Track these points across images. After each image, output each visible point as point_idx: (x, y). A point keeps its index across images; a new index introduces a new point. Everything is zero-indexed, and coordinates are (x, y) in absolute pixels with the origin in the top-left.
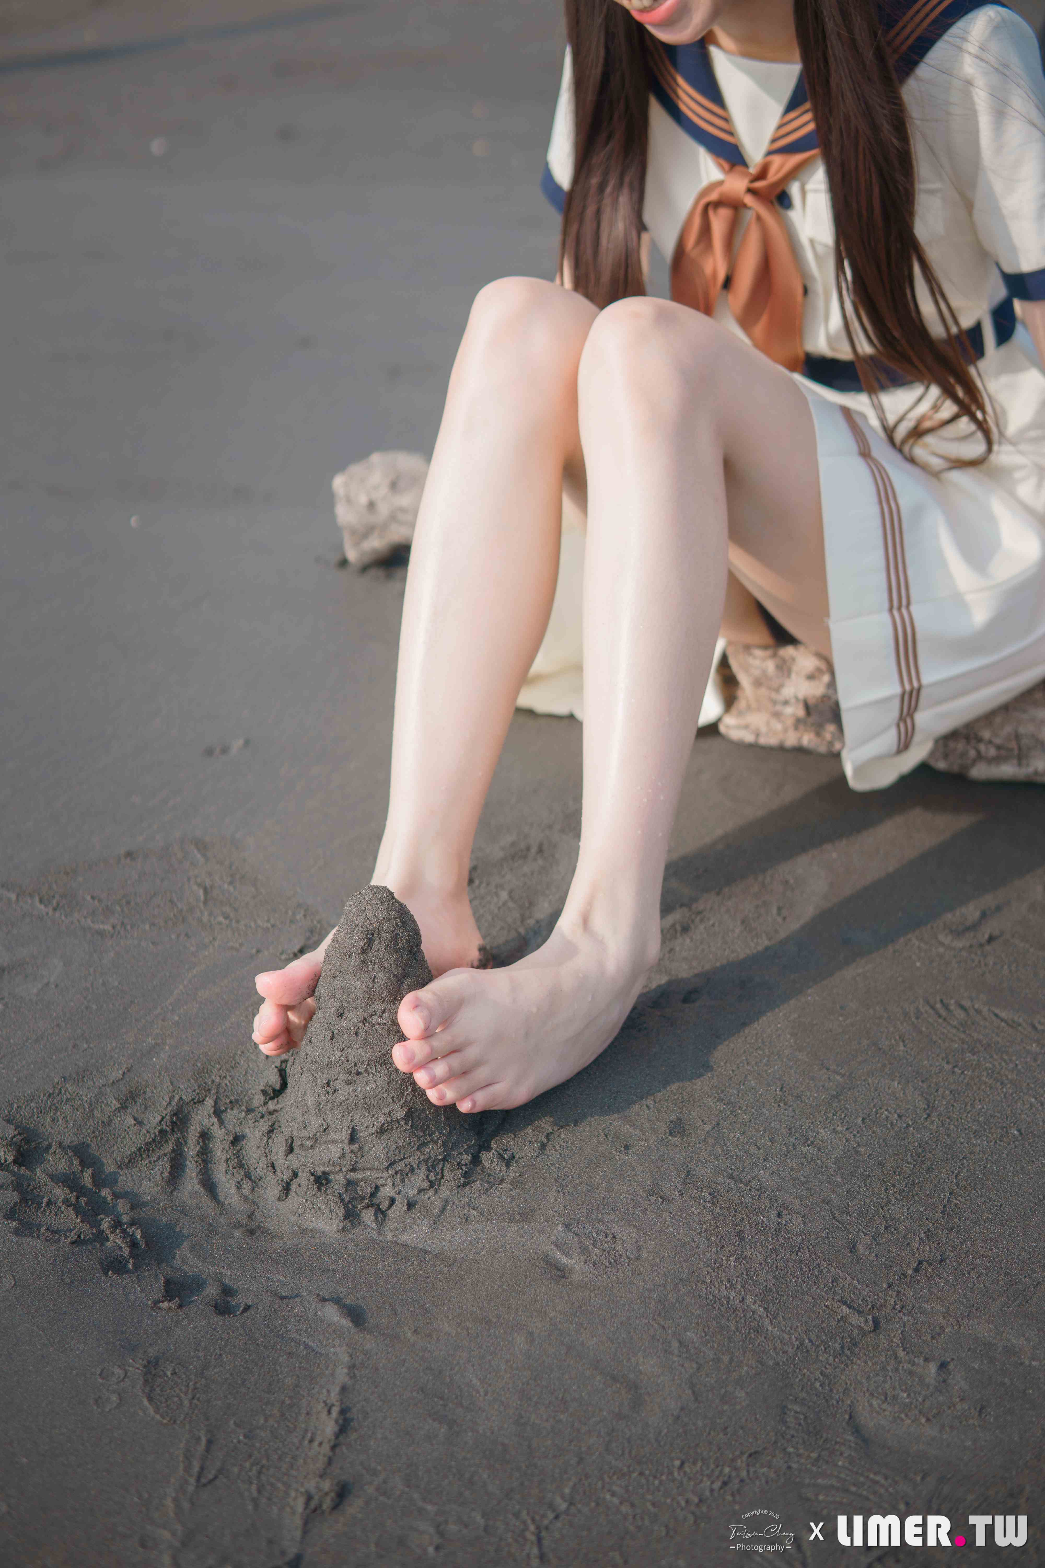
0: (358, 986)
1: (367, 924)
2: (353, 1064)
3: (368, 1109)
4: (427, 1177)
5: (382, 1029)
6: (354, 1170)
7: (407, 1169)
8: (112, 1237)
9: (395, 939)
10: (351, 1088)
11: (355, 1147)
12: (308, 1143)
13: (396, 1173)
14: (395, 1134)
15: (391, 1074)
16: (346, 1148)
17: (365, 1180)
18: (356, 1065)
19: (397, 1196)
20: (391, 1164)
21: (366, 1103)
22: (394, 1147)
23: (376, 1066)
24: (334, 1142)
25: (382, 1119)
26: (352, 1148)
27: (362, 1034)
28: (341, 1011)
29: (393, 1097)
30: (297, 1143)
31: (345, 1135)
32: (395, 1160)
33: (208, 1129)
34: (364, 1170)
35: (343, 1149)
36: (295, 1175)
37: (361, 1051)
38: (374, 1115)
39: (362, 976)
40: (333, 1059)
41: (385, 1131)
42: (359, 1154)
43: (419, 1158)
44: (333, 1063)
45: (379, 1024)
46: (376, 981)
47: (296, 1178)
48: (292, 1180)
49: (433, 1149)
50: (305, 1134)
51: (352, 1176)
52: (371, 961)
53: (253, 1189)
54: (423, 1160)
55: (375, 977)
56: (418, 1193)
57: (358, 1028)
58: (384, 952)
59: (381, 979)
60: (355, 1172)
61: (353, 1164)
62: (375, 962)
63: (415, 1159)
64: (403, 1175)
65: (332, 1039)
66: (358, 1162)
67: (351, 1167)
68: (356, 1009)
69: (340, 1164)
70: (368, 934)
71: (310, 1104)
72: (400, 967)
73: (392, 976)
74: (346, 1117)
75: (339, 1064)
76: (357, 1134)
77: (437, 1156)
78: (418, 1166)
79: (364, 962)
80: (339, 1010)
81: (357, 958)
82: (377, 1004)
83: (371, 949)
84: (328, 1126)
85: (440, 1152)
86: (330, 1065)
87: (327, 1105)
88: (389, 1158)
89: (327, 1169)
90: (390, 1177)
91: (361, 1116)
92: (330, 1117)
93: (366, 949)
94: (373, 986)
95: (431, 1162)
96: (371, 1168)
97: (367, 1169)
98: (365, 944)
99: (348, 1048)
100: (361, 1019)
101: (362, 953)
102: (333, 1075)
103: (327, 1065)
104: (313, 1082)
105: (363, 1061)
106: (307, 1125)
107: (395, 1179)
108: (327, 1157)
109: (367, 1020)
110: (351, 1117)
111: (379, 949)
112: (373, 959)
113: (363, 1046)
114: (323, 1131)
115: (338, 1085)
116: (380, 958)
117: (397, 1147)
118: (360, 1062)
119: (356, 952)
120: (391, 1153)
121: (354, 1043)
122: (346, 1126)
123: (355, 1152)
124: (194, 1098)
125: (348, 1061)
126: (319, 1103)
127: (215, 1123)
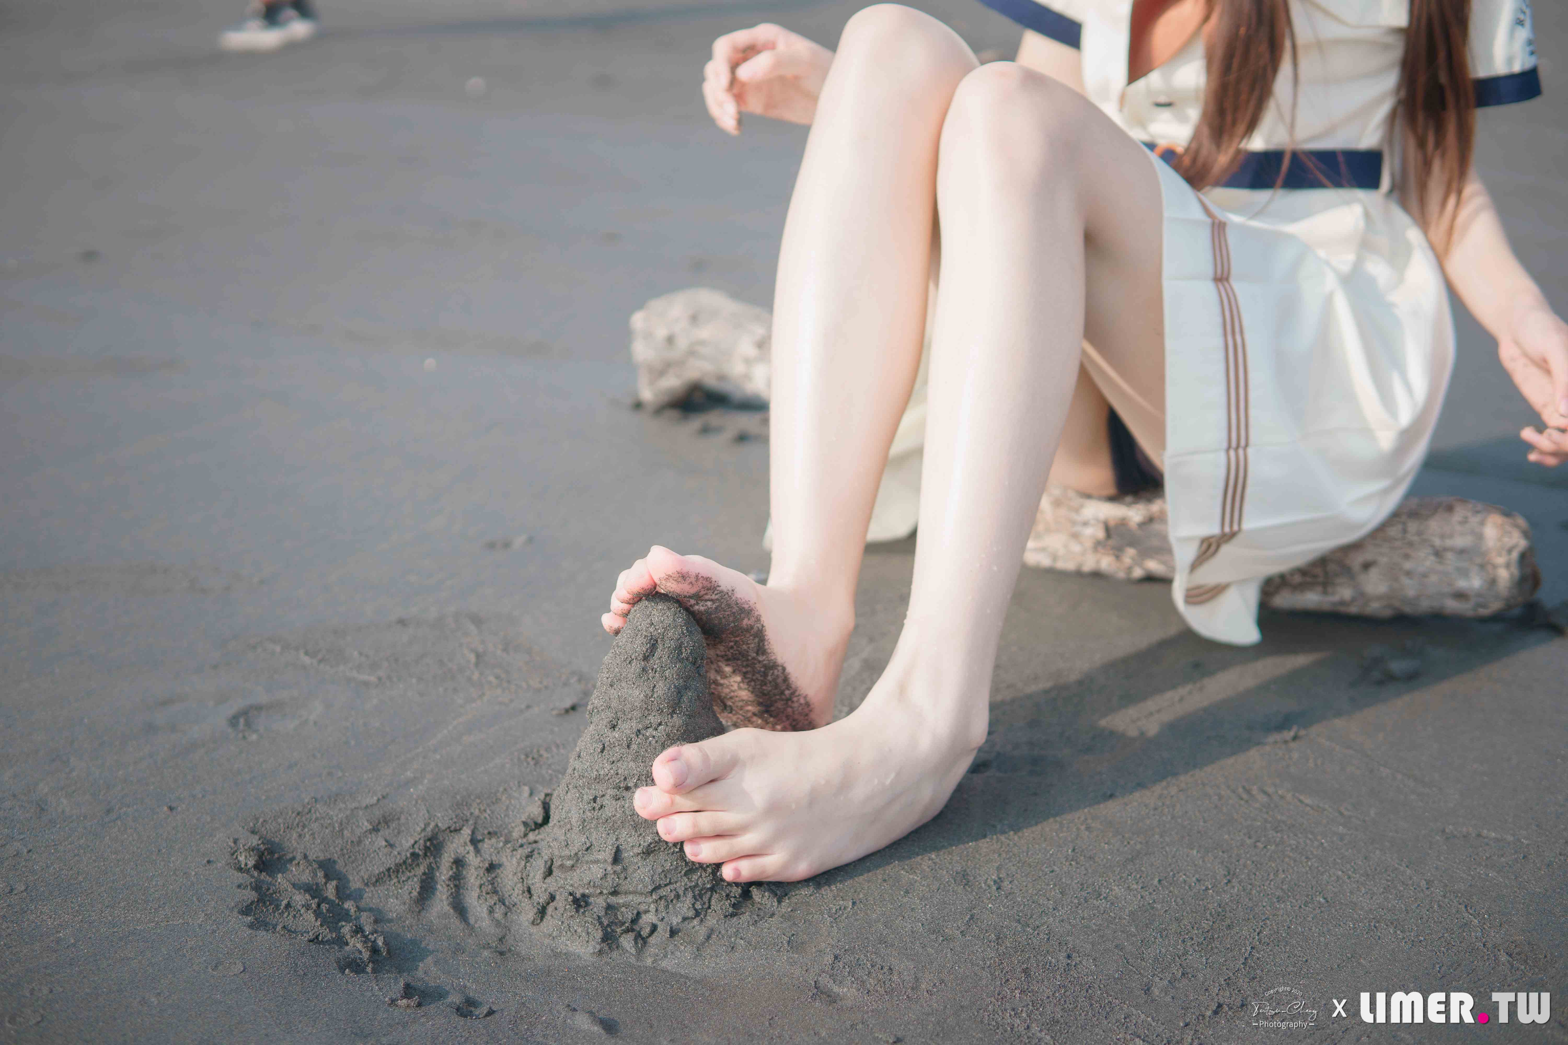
0: (636, 694)
1: (651, 630)
2: (623, 778)
3: (636, 827)
4: (693, 905)
5: (657, 742)
6: (615, 893)
7: (672, 895)
8: (352, 942)
9: (679, 648)
10: (619, 803)
11: (618, 868)
12: (569, 863)
13: (661, 898)
14: (662, 856)
16: (609, 868)
17: (625, 905)
18: (625, 779)
19: (659, 923)
20: (657, 888)
21: (634, 821)
22: (660, 870)
24: (597, 862)
25: (649, 839)
26: (615, 869)
27: (634, 747)
28: (614, 722)
30: (558, 863)
31: (608, 855)
32: (660, 885)
33: (463, 857)
34: (626, 893)
35: (605, 870)
36: (552, 898)
37: (632, 764)
38: (641, 834)
39: (642, 684)
40: (602, 773)
41: (652, 852)
42: (622, 876)
43: (686, 884)
44: (602, 777)
45: (654, 737)
46: (655, 690)
47: (552, 901)
48: (548, 904)
49: (701, 876)
50: (566, 852)
51: (613, 900)
52: (652, 670)
53: (506, 914)
54: (690, 887)
55: (655, 686)
56: (682, 922)
57: (631, 740)
58: (666, 661)
59: (661, 689)
60: (616, 896)
61: (615, 887)
62: (656, 671)
63: (681, 885)
64: (668, 902)
65: (602, 752)
66: (620, 884)
67: (613, 889)
68: (631, 720)
69: (601, 886)
70: (651, 639)
71: (574, 821)
72: (682, 678)
73: (672, 687)
74: (611, 835)
75: (607, 778)
76: (622, 854)
77: (704, 884)
78: (684, 894)
79: (644, 670)
80: (612, 721)
81: (636, 666)
82: (654, 716)
83: (654, 655)
84: (592, 845)
85: (708, 881)
86: (598, 779)
87: (592, 822)
88: (653, 883)
89: (587, 891)
90: (654, 903)
91: (627, 835)
92: (594, 836)
93: (648, 656)
94: (652, 696)
95: (699, 890)
96: (634, 893)
97: (630, 893)
98: (647, 651)
99: (618, 761)
100: (635, 730)
101: (643, 661)
102: (600, 791)
103: (595, 779)
104: (579, 798)
105: (634, 774)
106: (569, 843)
107: (660, 904)
108: (587, 878)
109: (642, 732)
110: (617, 835)
111: (662, 657)
112: (655, 667)
113: (635, 759)
114: (585, 851)
115: (605, 801)
116: (662, 667)
117: (663, 871)
118: (630, 776)
119: (636, 660)
120: (656, 876)
121: (625, 756)
122: (610, 846)
123: (618, 873)
124: (451, 827)
125: (617, 774)
126: (584, 820)
127: (470, 851)
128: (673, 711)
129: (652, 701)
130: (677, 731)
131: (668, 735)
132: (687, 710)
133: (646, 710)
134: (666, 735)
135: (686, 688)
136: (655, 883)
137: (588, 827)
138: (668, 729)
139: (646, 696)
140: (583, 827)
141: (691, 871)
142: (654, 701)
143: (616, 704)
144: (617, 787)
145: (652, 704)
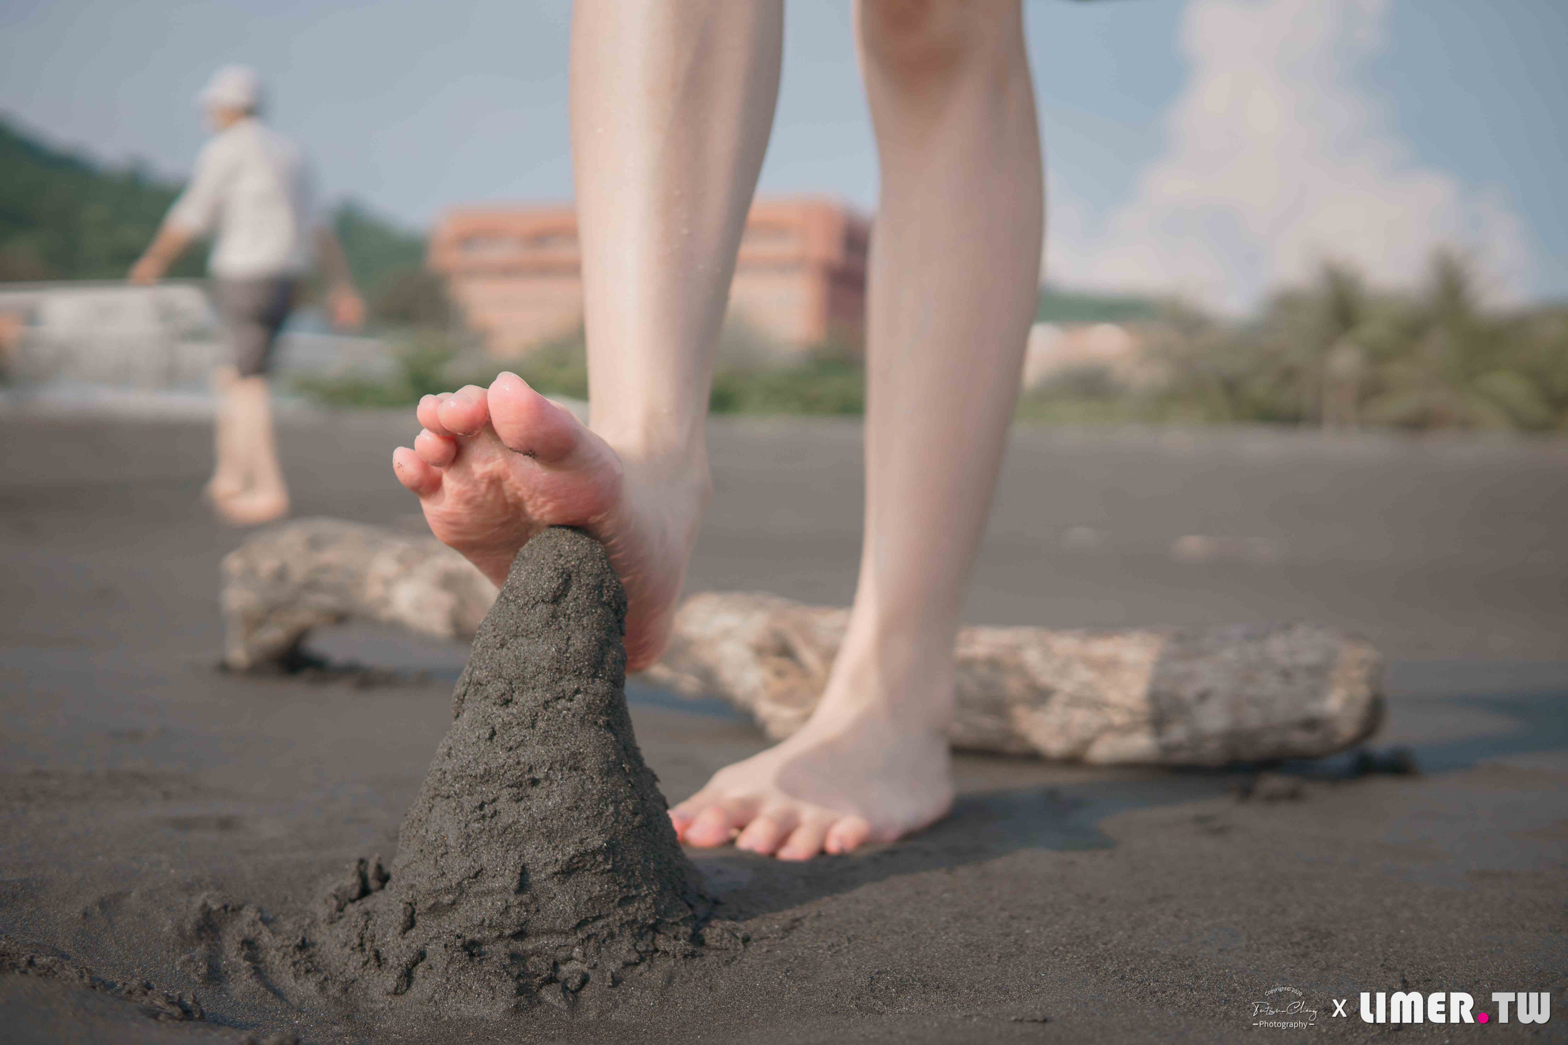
0: (544, 650)
1: (561, 562)
2: (527, 768)
3: (549, 836)
4: (635, 945)
5: (574, 716)
6: (520, 935)
7: (605, 932)
9: (599, 587)
10: (522, 805)
11: (525, 898)
12: (447, 899)
13: (589, 937)
14: (587, 878)
15: (584, 783)
16: (511, 899)
17: (536, 953)
18: (531, 769)
19: (590, 972)
20: (581, 925)
21: (546, 827)
22: (586, 897)
23: (562, 770)
24: (490, 892)
25: (571, 850)
26: (520, 900)
27: (541, 724)
28: (508, 696)
29: (587, 818)
30: (424, 905)
31: (510, 880)
32: (586, 918)
33: (255, 937)
34: (537, 935)
35: (507, 902)
36: (421, 955)
38: (557, 846)
39: (552, 635)
40: (494, 765)
41: (574, 870)
42: (533, 907)
43: (621, 919)
44: (493, 771)
45: (569, 709)
46: (571, 643)
47: (422, 959)
48: (415, 964)
49: (639, 908)
50: (442, 884)
51: (518, 946)
52: (565, 615)
54: (627, 922)
55: (570, 637)
56: (623, 968)
57: (537, 715)
58: (584, 604)
59: (579, 642)
60: (522, 940)
61: (522, 925)
62: (569, 619)
63: (615, 920)
64: (599, 943)
65: (491, 738)
66: (529, 921)
67: (519, 928)
68: (533, 689)
69: (501, 926)
70: (563, 573)
71: (451, 842)
72: (604, 629)
73: (593, 639)
74: (511, 852)
75: (502, 771)
76: (528, 878)
77: (646, 919)
78: (620, 931)
79: (554, 616)
80: (504, 694)
81: (543, 610)
82: (569, 680)
83: (566, 596)
84: (482, 869)
85: (649, 915)
86: (487, 777)
87: (481, 837)
88: (577, 915)
89: (479, 935)
90: (580, 945)
91: (536, 848)
92: (485, 858)
93: (560, 596)
94: (567, 650)
95: (638, 928)
96: (551, 932)
97: (543, 933)
98: (558, 588)
99: (517, 747)
100: (541, 701)
101: (552, 603)
102: (490, 794)
103: (482, 777)
104: (456, 809)
105: (544, 761)
106: (446, 871)
107: (587, 947)
108: (478, 916)
109: (550, 704)
110: (521, 851)
111: (577, 598)
112: (568, 612)
113: (543, 742)
114: (472, 878)
115: (499, 806)
116: (577, 612)
117: (590, 899)
118: (538, 763)
119: (543, 601)
120: (581, 906)
121: (528, 738)
122: (512, 869)
123: (526, 905)
124: (225, 907)
125: (518, 763)
126: (468, 835)
127: (263, 931)
128: (595, 673)
129: (568, 658)
130: (601, 701)
131: (589, 706)
133: (559, 671)
134: (587, 706)
135: (609, 644)
136: (580, 915)
137: (474, 845)
138: (590, 698)
139: (559, 650)
140: (467, 846)
141: (626, 901)
142: (570, 657)
143: (510, 670)
144: (517, 783)
145: (567, 663)
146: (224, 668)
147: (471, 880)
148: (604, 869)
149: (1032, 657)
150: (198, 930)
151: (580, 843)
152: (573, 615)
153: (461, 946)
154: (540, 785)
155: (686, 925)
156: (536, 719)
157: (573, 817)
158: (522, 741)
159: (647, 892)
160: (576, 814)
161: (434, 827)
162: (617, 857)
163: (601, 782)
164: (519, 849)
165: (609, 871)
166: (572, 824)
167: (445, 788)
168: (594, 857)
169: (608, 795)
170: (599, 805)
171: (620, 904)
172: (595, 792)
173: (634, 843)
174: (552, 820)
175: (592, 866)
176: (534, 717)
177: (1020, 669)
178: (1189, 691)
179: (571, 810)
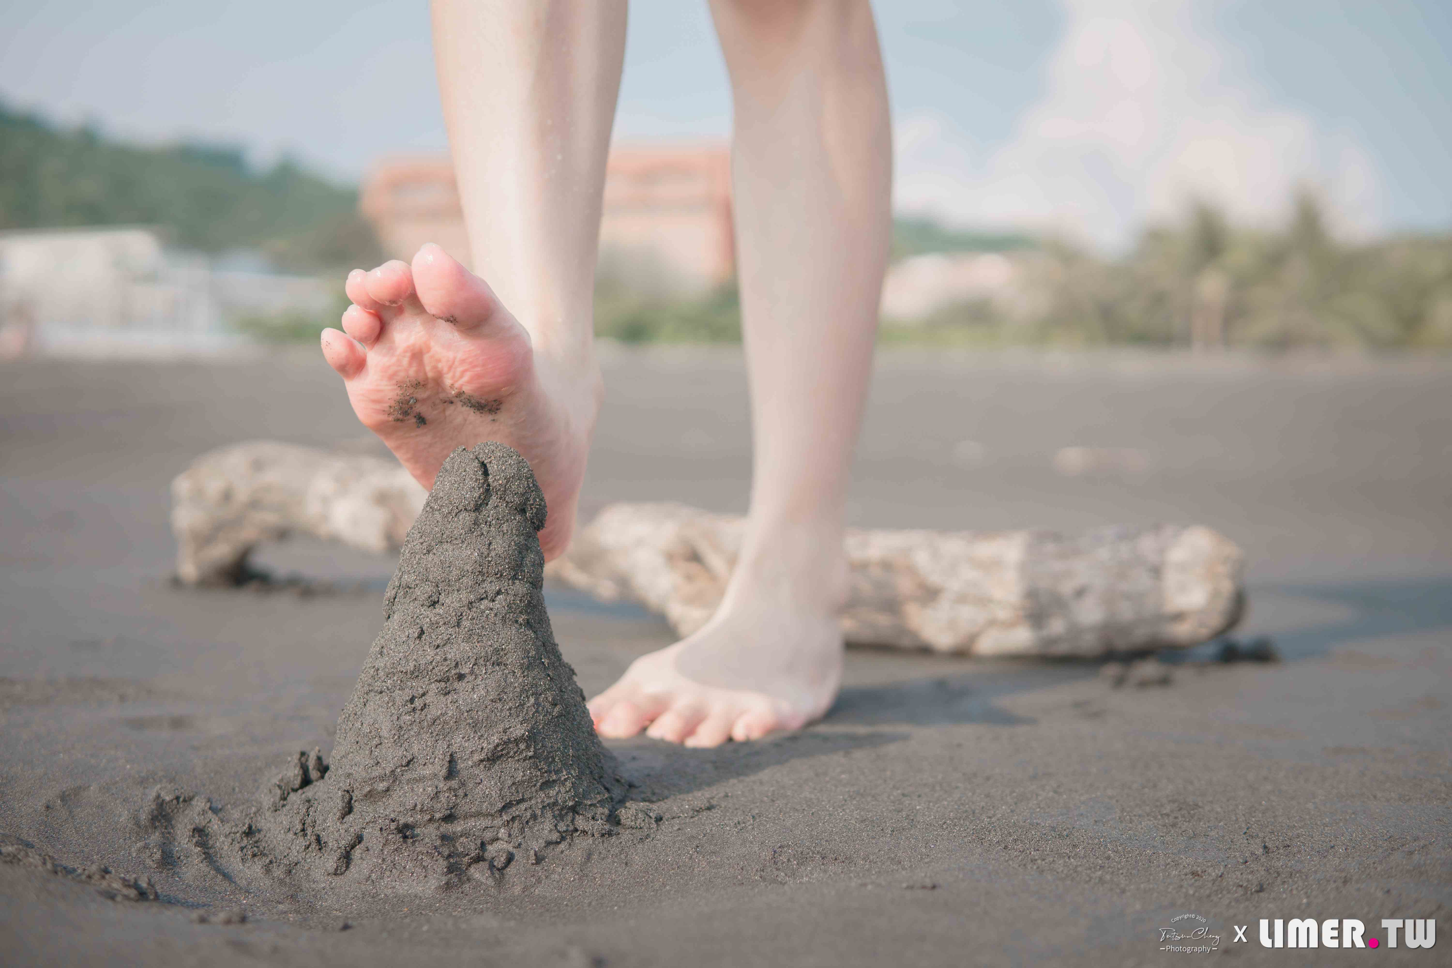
0: (467, 555)
2: (454, 663)
3: (475, 726)
4: (556, 826)
5: (496, 615)
6: (449, 818)
7: (528, 814)
10: (450, 698)
11: (454, 783)
12: (382, 786)
13: (513, 819)
14: (511, 764)
15: (507, 677)
16: (441, 785)
17: (465, 834)
18: (457, 664)
19: (515, 851)
20: (506, 807)
21: (472, 718)
22: (510, 782)
23: (486, 665)
24: (421, 779)
25: (495, 739)
26: (449, 785)
27: (466, 623)
28: (434, 598)
29: (510, 709)
30: (361, 793)
31: (439, 768)
32: (511, 801)
33: (205, 825)
34: (465, 817)
35: (437, 788)
36: (359, 839)
38: (482, 736)
39: (474, 541)
40: (423, 662)
41: (499, 758)
42: (461, 793)
43: (543, 802)
44: (422, 667)
45: (491, 609)
46: (492, 548)
47: (360, 842)
48: (353, 847)
49: (560, 791)
50: (377, 772)
51: (448, 828)
52: (486, 523)
53: (290, 872)
54: (548, 804)
55: (491, 542)
56: (545, 847)
57: (461, 615)
58: (503, 511)
59: (500, 546)
60: (452, 822)
61: (452, 808)
62: (490, 525)
63: (537, 803)
64: (523, 824)
65: (419, 637)
66: (458, 804)
67: (449, 812)
68: (458, 591)
69: (432, 810)
71: (384, 733)
72: (523, 534)
73: (513, 544)
74: (440, 742)
75: (431, 667)
76: (456, 765)
77: (565, 802)
78: (542, 813)
79: (476, 523)
80: (431, 596)
81: (466, 518)
82: (491, 582)
83: (487, 504)
84: (413, 758)
85: (569, 797)
86: (416, 673)
87: (412, 729)
88: (502, 799)
89: (412, 819)
90: (505, 826)
91: (463, 738)
92: (416, 748)
93: (481, 505)
94: (488, 554)
95: (558, 810)
96: (478, 814)
97: (471, 816)
98: (479, 497)
99: (444, 645)
100: (466, 602)
101: (474, 511)
102: (419, 689)
103: (412, 673)
104: (388, 703)
105: (469, 658)
106: (380, 761)
107: (512, 828)
108: (411, 802)
109: (474, 604)
110: (449, 741)
111: (497, 506)
112: (489, 519)
113: (468, 639)
114: (405, 767)
115: (428, 699)
116: (498, 519)
117: (514, 784)
118: (464, 659)
119: (465, 509)
120: (505, 790)
121: (454, 636)
122: (441, 757)
123: (455, 790)
124: (177, 798)
125: (445, 660)
126: (400, 727)
127: (212, 820)
128: (515, 575)
129: (489, 562)
130: (520, 601)
131: (509, 606)
132: (531, 576)
133: (481, 574)
134: (508, 606)
135: (527, 548)
136: (504, 799)
137: (406, 736)
138: (510, 598)
139: (481, 555)
140: (399, 737)
141: (547, 785)
142: (491, 561)
143: (436, 574)
144: (445, 678)
145: (489, 566)
146: (176, 583)
147: (404, 768)
148: (526, 756)
149: (922, 559)
150: (152, 819)
151: (503, 732)
152: (494, 522)
153: (396, 829)
154: (466, 680)
155: (603, 806)
156: (461, 619)
157: (497, 709)
158: (449, 639)
159: (566, 777)
160: (499, 705)
161: (368, 720)
162: (538, 744)
163: (522, 675)
164: (447, 739)
165: (530, 757)
166: (496, 715)
167: (378, 683)
168: (517, 745)
169: (529, 688)
170: (521, 697)
171: (541, 789)
172: (516, 685)
173: (554, 731)
174: (477, 711)
175: (515, 753)
176: (459, 616)
177: (911, 570)
178: (1067, 588)
179: (495, 702)
